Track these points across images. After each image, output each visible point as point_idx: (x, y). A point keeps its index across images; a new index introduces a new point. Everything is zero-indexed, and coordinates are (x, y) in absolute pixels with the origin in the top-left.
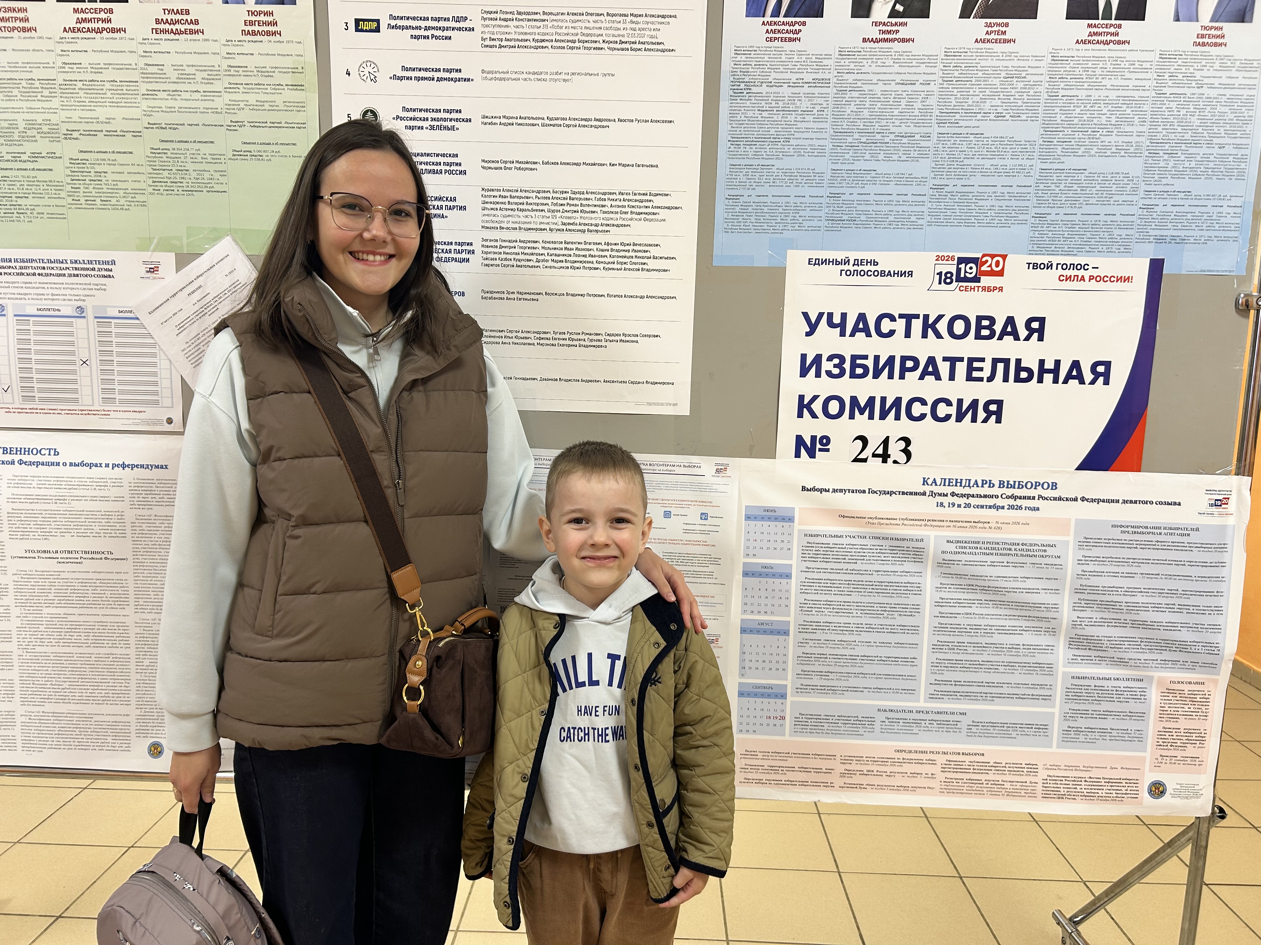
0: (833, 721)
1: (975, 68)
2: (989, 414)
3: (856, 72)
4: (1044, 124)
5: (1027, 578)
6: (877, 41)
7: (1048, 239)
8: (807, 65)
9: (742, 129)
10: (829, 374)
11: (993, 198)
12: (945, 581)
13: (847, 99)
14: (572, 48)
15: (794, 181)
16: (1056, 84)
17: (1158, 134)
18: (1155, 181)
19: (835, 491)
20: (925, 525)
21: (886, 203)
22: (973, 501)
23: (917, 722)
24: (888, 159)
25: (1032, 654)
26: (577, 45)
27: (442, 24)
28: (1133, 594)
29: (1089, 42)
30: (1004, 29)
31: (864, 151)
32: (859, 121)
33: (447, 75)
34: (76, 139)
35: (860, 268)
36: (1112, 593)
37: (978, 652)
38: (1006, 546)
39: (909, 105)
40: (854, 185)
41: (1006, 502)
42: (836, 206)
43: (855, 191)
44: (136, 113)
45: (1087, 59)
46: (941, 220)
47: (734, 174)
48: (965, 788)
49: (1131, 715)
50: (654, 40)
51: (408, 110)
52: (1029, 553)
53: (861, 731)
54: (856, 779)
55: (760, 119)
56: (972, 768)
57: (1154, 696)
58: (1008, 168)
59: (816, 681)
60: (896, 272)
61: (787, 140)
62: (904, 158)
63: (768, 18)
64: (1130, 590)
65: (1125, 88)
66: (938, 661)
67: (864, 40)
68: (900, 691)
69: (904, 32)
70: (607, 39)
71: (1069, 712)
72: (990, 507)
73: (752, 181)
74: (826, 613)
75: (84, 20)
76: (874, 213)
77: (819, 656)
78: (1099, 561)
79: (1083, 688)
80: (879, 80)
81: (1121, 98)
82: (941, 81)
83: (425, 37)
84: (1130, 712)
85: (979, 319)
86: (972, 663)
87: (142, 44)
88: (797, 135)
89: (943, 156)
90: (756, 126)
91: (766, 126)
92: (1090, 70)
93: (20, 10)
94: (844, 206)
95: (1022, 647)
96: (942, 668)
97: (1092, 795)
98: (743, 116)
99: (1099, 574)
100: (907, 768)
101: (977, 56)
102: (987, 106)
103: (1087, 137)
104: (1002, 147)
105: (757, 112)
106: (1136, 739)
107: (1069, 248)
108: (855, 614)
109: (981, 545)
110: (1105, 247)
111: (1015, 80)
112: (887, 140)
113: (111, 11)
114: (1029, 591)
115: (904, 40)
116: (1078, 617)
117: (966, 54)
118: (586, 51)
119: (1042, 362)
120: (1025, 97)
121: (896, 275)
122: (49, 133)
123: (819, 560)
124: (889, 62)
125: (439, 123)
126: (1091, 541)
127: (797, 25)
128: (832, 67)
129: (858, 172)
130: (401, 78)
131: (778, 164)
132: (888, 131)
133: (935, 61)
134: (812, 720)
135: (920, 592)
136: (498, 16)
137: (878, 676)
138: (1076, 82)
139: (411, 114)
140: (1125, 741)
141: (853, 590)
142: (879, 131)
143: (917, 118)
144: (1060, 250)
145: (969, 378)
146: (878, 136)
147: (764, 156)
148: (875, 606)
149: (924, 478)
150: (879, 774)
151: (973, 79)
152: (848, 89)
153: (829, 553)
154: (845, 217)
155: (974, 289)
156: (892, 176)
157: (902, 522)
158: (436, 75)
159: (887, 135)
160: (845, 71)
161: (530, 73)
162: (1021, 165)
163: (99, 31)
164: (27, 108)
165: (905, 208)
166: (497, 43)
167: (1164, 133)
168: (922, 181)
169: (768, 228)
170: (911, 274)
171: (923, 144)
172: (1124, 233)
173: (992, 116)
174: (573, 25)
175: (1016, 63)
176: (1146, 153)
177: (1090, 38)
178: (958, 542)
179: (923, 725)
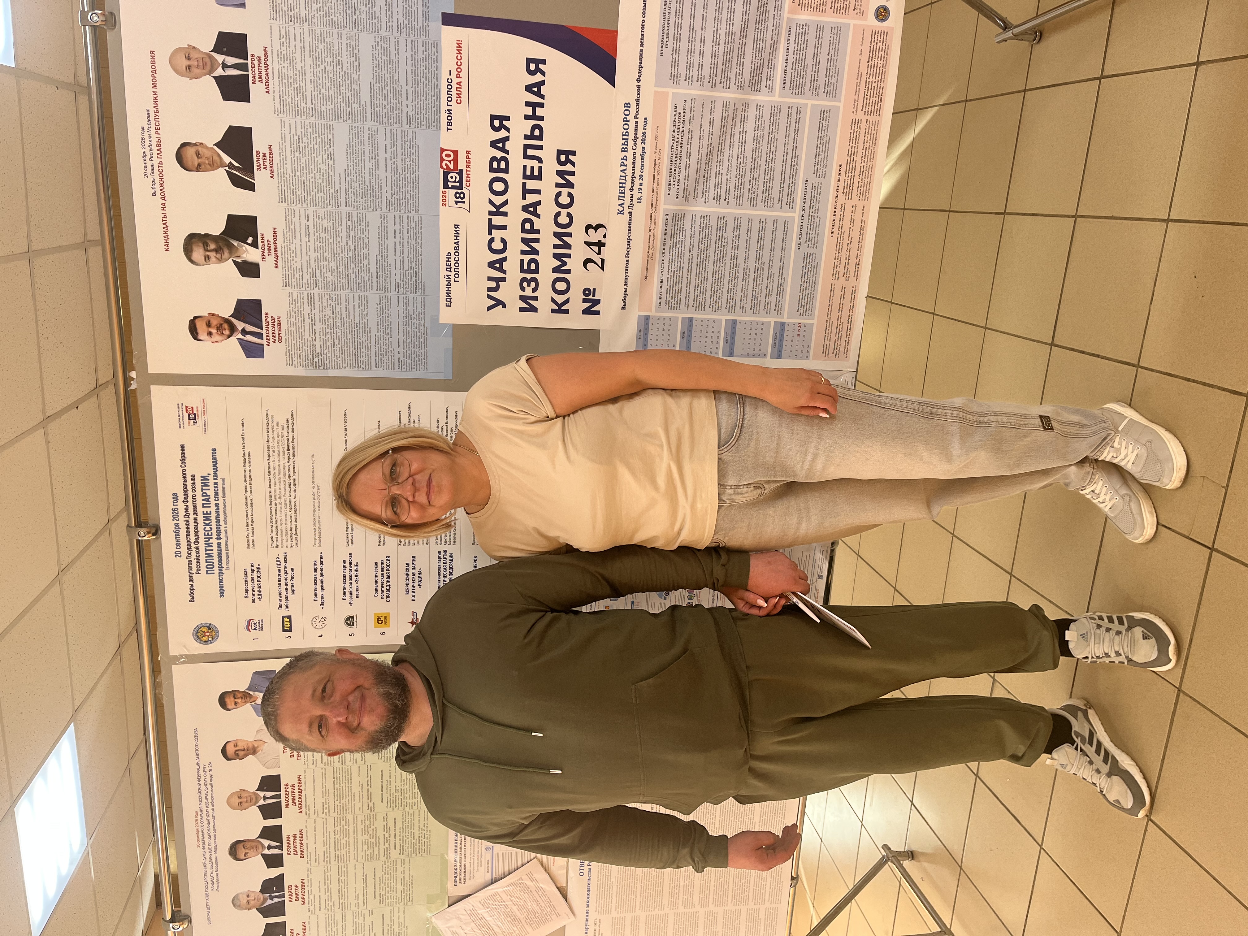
0: (805, 286)
1: (294, 177)
2: (568, 161)
3: (301, 273)
4: (335, 119)
5: (701, 127)
6: (277, 257)
7: (427, 114)
8: (298, 310)
9: (349, 359)
10: (535, 290)
11: (395, 160)
12: (700, 196)
13: (323, 279)
14: (295, 485)
15: (387, 318)
16: (302, 110)
17: (339, 20)
18: (378, 22)
19: (626, 284)
20: (655, 212)
21: (401, 246)
22: (637, 173)
23: (811, 218)
24: (367, 246)
25: (763, 123)
26: (292, 481)
27: (283, 574)
28: (718, 37)
29: (267, 82)
30: (261, 155)
31: (362, 265)
32: (339, 270)
33: (319, 570)
34: (374, 804)
35: (453, 267)
36: (717, 56)
37: (758, 168)
38: (675, 146)
39: (325, 230)
40: (389, 273)
41: (639, 145)
42: (405, 286)
43: (393, 271)
44: (355, 768)
45: (281, 84)
46: (414, 202)
47: (383, 364)
48: (866, 180)
49: (818, 38)
50: (286, 426)
51: (345, 596)
52: (681, 127)
53: (814, 264)
54: (852, 267)
55: (340, 346)
56: (850, 174)
57: (804, 17)
58: (371, 148)
59: (773, 299)
60: (455, 238)
61: (356, 325)
62: (366, 233)
63: (265, 343)
64: (715, 40)
65: (303, 50)
66: (763, 202)
67: (277, 267)
68: (785, 232)
69: (269, 236)
70: (287, 460)
71: (812, 91)
72: (643, 159)
73: (387, 351)
74: (720, 291)
75: (293, 801)
76: (410, 256)
77: (754, 297)
78: (690, 66)
79: (793, 79)
80: (307, 255)
81: (312, 54)
82: (305, 206)
83: (293, 586)
84: (816, 39)
85: (492, 170)
86: (766, 174)
87: (308, 766)
88: (352, 317)
89: (364, 202)
90: (346, 349)
91: (346, 341)
92: (289, 81)
93: (288, 839)
94: (405, 279)
95: (756, 132)
96: (769, 198)
97: (881, 72)
98: (339, 359)
99: (700, 67)
100: (846, 228)
101: (284, 177)
102: (323, 167)
103: (344, 83)
104: (355, 154)
105: (335, 348)
106: (839, 32)
107: (434, 96)
108: (723, 269)
109: (673, 167)
110: (433, 65)
111: (301, 145)
112: (352, 247)
113: (286, 785)
114: (711, 126)
115: (275, 236)
116: (735, 84)
117: (283, 186)
118: (296, 474)
119: (527, 117)
120: (314, 136)
121: (458, 238)
122: (370, 820)
123: (679, 296)
124: (292, 247)
125: (353, 575)
126: (673, 73)
127: (268, 320)
128: (299, 292)
129: (378, 269)
130: (323, 601)
131: (374, 331)
132: (346, 247)
133: (290, 210)
134: (803, 302)
135: (708, 216)
136: (274, 536)
137: (772, 250)
138: (300, 93)
139: (348, 594)
140: (839, 42)
141: (704, 269)
142: (346, 254)
143: (334, 224)
144: (436, 103)
145: (539, 178)
146: (350, 254)
147: (369, 342)
148: (717, 252)
149: (618, 213)
150: (849, 249)
151: (303, 179)
152: (314, 278)
153: (674, 288)
154: (414, 279)
155: (468, 174)
156: (381, 242)
157: (652, 231)
158: (319, 577)
159: (349, 247)
160: (301, 281)
161: (314, 514)
162: (369, 137)
163: (300, 792)
164: (354, 834)
165: (405, 231)
166: (294, 537)
167: (338, 15)
168: (384, 218)
169: (423, 338)
170: (457, 226)
171: (355, 218)
172: (421, 49)
173: (331, 163)
174: (278, 484)
175: (288, 143)
176: (355, 30)
177: (264, 81)
178: (670, 185)
179: (813, 214)
